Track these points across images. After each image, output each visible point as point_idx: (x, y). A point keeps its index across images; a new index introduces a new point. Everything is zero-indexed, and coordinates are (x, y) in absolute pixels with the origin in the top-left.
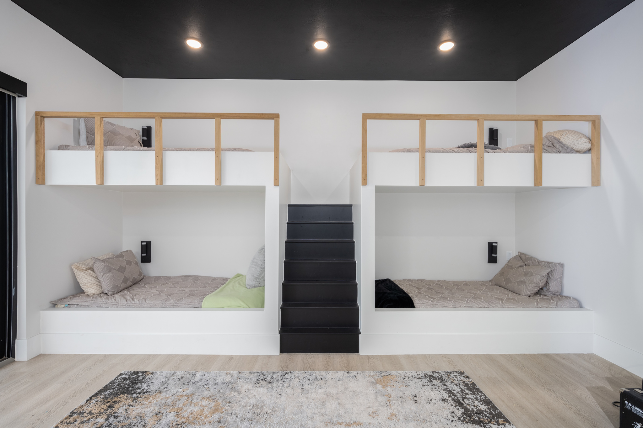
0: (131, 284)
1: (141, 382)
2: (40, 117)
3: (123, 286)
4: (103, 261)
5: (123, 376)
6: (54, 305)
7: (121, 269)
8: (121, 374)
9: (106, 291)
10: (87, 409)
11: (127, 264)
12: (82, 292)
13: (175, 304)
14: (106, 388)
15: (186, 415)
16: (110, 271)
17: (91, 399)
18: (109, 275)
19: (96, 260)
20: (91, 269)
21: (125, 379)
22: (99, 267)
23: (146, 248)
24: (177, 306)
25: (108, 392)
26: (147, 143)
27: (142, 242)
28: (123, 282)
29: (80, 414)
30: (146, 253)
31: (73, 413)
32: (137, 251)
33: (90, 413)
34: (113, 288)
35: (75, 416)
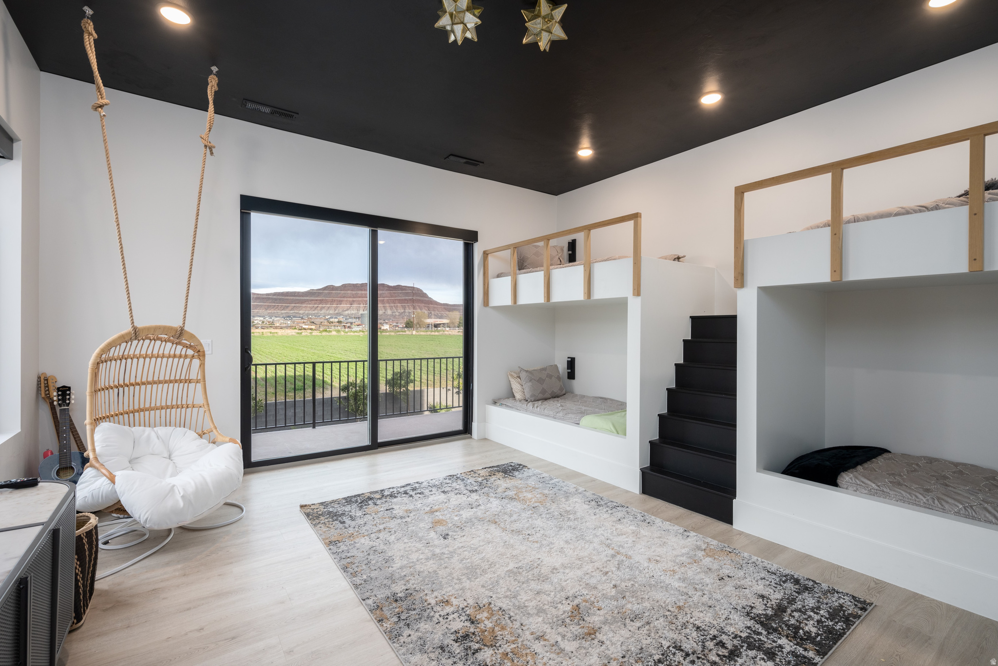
0: (549, 396)
1: (517, 470)
2: (486, 254)
3: (541, 396)
4: (527, 371)
5: (511, 464)
6: (495, 403)
7: (541, 381)
8: (512, 463)
9: (527, 399)
10: (480, 472)
11: (547, 377)
12: (514, 397)
13: (562, 418)
14: (498, 466)
15: (520, 496)
16: (530, 381)
17: (485, 468)
18: (529, 384)
19: (522, 370)
20: (519, 377)
21: (511, 466)
22: (523, 375)
23: (571, 363)
24: (563, 420)
25: (496, 469)
26: (572, 258)
27: (568, 358)
28: (540, 393)
29: (475, 473)
30: (571, 369)
31: (472, 471)
32: (562, 367)
33: (479, 474)
34: (531, 396)
35: (472, 473)
